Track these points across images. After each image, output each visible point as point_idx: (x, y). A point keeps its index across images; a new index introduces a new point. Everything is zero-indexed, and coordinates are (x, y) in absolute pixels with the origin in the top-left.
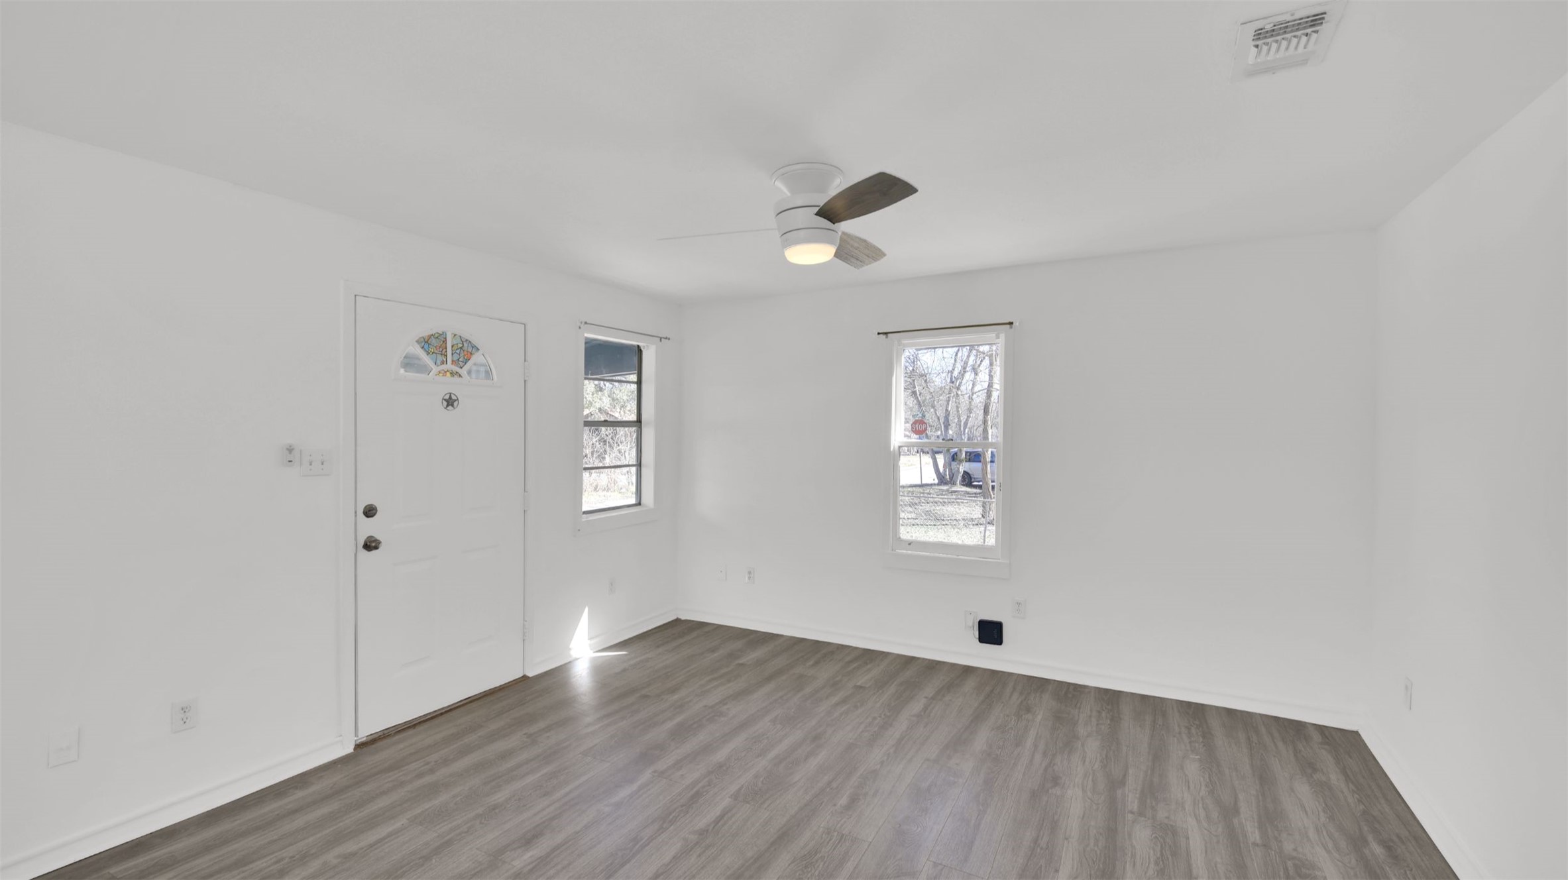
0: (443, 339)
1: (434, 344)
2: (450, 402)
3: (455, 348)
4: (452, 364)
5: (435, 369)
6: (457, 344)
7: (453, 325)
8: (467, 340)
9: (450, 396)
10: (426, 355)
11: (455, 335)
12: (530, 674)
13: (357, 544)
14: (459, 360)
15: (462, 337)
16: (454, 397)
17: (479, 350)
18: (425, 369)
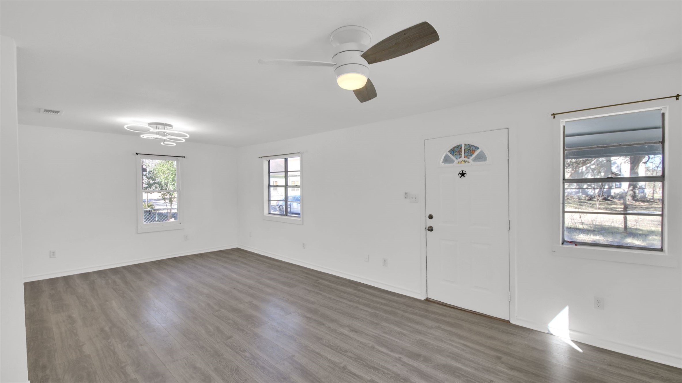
0: (460, 148)
1: (456, 151)
2: (463, 174)
3: (466, 150)
4: (464, 157)
5: (456, 161)
6: (467, 148)
7: (462, 141)
8: (472, 145)
9: (463, 172)
10: (452, 156)
11: (466, 144)
12: (512, 322)
13: (426, 228)
14: (468, 155)
15: (469, 144)
16: (464, 172)
17: (478, 148)
18: (452, 161)
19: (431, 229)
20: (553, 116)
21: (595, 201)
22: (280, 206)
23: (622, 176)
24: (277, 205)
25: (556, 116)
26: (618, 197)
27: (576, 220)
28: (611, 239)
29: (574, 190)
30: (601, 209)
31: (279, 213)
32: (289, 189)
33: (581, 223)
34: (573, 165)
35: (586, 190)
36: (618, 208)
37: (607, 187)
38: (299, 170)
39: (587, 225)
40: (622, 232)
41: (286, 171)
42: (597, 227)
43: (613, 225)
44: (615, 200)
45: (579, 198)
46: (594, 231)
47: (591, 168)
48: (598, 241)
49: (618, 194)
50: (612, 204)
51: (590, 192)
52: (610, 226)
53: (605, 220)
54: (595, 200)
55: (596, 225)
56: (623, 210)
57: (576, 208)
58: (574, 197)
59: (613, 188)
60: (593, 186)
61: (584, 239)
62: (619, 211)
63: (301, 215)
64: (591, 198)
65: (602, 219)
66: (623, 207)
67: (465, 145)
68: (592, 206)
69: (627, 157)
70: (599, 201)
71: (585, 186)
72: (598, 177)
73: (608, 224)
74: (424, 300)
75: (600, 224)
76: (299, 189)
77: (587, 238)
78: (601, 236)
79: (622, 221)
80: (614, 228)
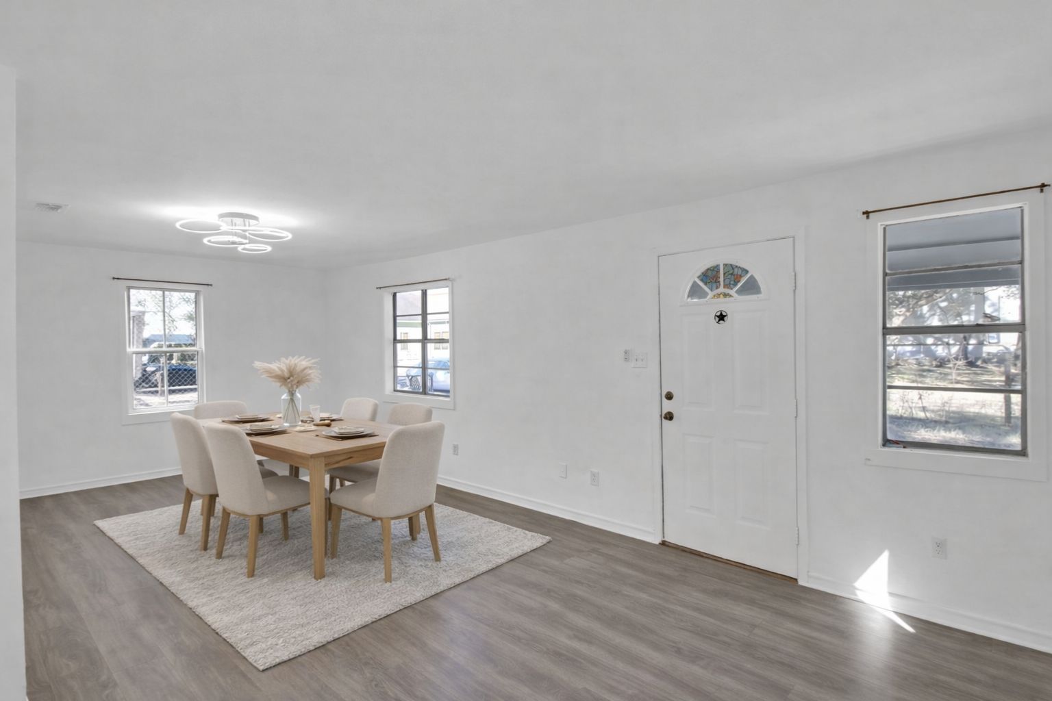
0: (717, 271)
1: (710, 276)
2: (721, 317)
3: (727, 274)
4: (724, 288)
5: (711, 294)
6: (728, 271)
7: (720, 258)
8: (737, 266)
9: (721, 313)
10: (704, 285)
11: (727, 265)
13: (661, 416)
14: (730, 284)
15: (731, 265)
16: (724, 314)
17: (747, 272)
18: (704, 295)
19: (669, 416)
20: (865, 215)
21: (950, 368)
22: (412, 377)
23: (1001, 322)
24: (408, 376)
25: (870, 214)
26: (995, 360)
27: (912, 403)
28: (978, 437)
29: (909, 348)
30: (962, 384)
31: (410, 390)
32: (430, 346)
33: (922, 409)
34: (908, 301)
35: (933, 347)
36: (996, 381)
37: (973, 341)
38: (447, 310)
39: (933, 411)
40: (1001, 425)
41: (424, 314)
42: (952, 415)
43: (983, 411)
44: (990, 367)
45: (919, 364)
46: (947, 422)
47: (940, 308)
48: (951, 441)
49: (995, 355)
50: (983, 374)
51: (941, 351)
52: (978, 413)
53: (969, 402)
54: (951, 365)
55: (948, 412)
56: (1003, 384)
57: (913, 382)
58: (910, 361)
59: (985, 343)
60: (946, 340)
61: (926, 437)
62: (995, 386)
63: (451, 394)
64: (942, 363)
65: (963, 402)
66: (1003, 378)
67: (725, 265)
68: (944, 376)
69: (1013, 286)
70: (956, 367)
71: (930, 341)
72: (956, 323)
73: (974, 410)
74: (660, 544)
75: (960, 410)
76: (447, 345)
77: (932, 435)
78: (960, 432)
79: (1000, 404)
80: (986, 417)
